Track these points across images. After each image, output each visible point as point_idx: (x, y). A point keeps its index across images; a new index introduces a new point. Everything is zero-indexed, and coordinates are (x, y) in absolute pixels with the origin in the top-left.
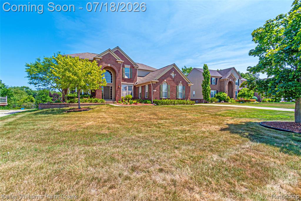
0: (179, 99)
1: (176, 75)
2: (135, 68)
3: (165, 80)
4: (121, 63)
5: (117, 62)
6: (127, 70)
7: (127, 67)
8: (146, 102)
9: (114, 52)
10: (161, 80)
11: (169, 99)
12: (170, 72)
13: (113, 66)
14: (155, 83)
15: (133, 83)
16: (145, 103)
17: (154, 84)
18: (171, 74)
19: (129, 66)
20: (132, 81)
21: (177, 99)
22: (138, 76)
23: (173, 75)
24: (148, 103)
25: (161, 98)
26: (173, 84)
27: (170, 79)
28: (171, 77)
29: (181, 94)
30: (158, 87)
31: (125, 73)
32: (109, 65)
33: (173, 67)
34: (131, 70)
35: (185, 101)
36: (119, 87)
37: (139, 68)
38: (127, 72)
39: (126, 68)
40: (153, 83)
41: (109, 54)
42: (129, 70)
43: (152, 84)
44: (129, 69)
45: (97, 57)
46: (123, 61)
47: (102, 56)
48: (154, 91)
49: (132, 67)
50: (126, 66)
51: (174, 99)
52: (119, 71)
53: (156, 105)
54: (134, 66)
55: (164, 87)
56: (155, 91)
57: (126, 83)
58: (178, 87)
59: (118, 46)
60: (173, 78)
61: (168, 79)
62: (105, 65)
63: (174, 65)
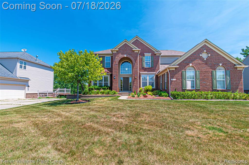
0: (218, 91)
1: (209, 55)
2: (157, 55)
3: (191, 65)
4: (138, 52)
5: (134, 51)
6: (148, 59)
7: (148, 55)
8: (161, 94)
9: (132, 43)
10: (184, 65)
11: (198, 90)
12: (200, 51)
13: (129, 56)
14: (174, 69)
15: (155, 73)
16: (159, 96)
17: (172, 71)
18: (201, 55)
19: (150, 54)
20: (154, 70)
22: (161, 64)
23: (204, 56)
24: (163, 96)
25: (183, 89)
26: (206, 68)
27: (200, 62)
28: (201, 59)
29: (222, 83)
30: (178, 75)
31: (145, 62)
32: (125, 56)
33: (205, 45)
34: (152, 57)
35: (229, 94)
36: (136, 77)
37: (162, 55)
38: (148, 61)
39: (146, 57)
40: (171, 69)
41: (126, 44)
42: (149, 59)
43: (170, 71)
44: (149, 57)
45: (113, 50)
46: (140, 49)
47: (118, 48)
48: (172, 80)
49: (154, 55)
50: (146, 54)
51: (208, 91)
52: (136, 60)
53: (172, 98)
54: (155, 53)
55: (190, 73)
56: (174, 80)
57: (146, 73)
58: (214, 72)
59: (137, 36)
60: (205, 59)
61: (196, 62)
62: (121, 56)
63: (206, 41)
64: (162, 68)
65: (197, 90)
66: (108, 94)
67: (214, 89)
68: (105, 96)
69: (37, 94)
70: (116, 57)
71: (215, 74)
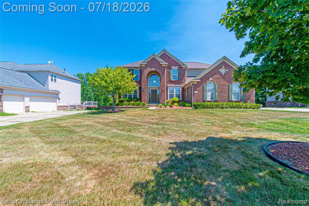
0: (233, 102)
1: (227, 70)
2: (183, 68)
3: (211, 79)
4: (165, 65)
5: (162, 65)
6: (175, 72)
8: (185, 105)
9: (159, 57)
10: (205, 79)
11: (217, 101)
12: (219, 67)
13: (157, 70)
14: (197, 83)
15: (181, 85)
16: (183, 107)
17: (195, 84)
18: (220, 70)
19: (176, 68)
20: (180, 83)
21: (229, 101)
22: (187, 77)
23: (223, 71)
24: (186, 107)
25: (204, 100)
26: (223, 82)
27: (219, 76)
28: (220, 73)
29: (237, 95)
30: (200, 88)
31: (172, 75)
32: (153, 69)
33: (224, 61)
34: (179, 71)
35: (241, 104)
36: (163, 90)
37: (188, 68)
38: (175, 74)
39: (173, 70)
40: (194, 83)
41: (154, 58)
42: (176, 72)
43: (193, 85)
44: (176, 70)
45: (142, 63)
46: (167, 63)
47: (147, 62)
48: (194, 92)
49: (180, 68)
50: (173, 68)
51: (224, 101)
52: (163, 73)
53: (194, 108)
54: (182, 66)
55: (209, 86)
56: (197, 92)
57: (173, 85)
58: (231, 85)
59: (164, 49)
60: (223, 74)
61: (215, 76)
62: (149, 70)
63: (224, 58)
64: (188, 80)
65: (215, 101)
66: (138, 105)
67: (229, 100)
68: (135, 107)
69: (68, 106)
70: (145, 71)
71: (231, 87)
